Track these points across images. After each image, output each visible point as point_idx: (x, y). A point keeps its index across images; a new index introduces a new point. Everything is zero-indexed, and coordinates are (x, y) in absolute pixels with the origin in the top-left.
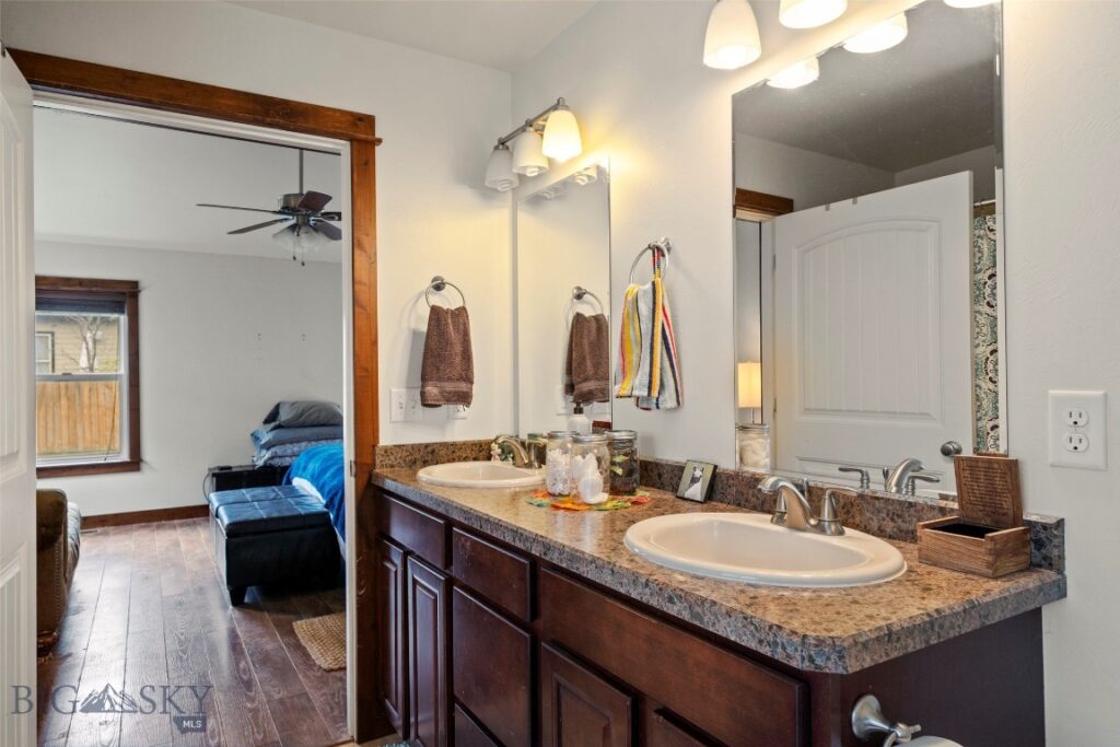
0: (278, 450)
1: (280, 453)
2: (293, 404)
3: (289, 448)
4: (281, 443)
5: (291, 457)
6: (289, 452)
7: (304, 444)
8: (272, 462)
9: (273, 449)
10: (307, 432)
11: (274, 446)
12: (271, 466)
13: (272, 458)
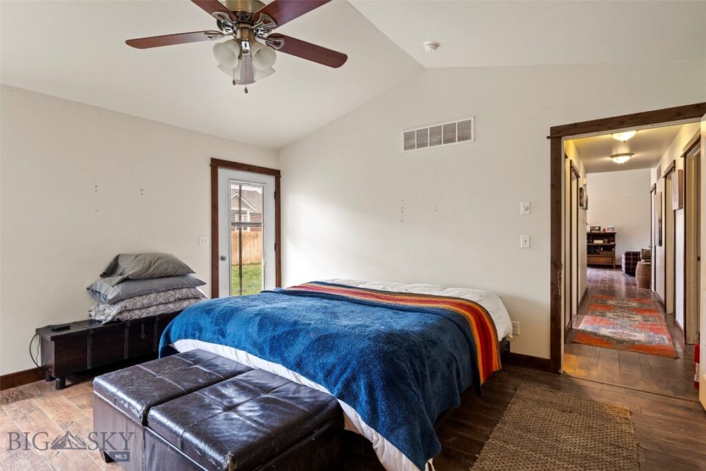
0: (128, 304)
1: (129, 307)
2: (137, 256)
3: (140, 301)
4: (131, 297)
5: (139, 309)
6: (139, 305)
7: (153, 296)
8: (121, 317)
9: (123, 304)
10: (156, 283)
11: (122, 300)
12: (119, 321)
13: (120, 313)
